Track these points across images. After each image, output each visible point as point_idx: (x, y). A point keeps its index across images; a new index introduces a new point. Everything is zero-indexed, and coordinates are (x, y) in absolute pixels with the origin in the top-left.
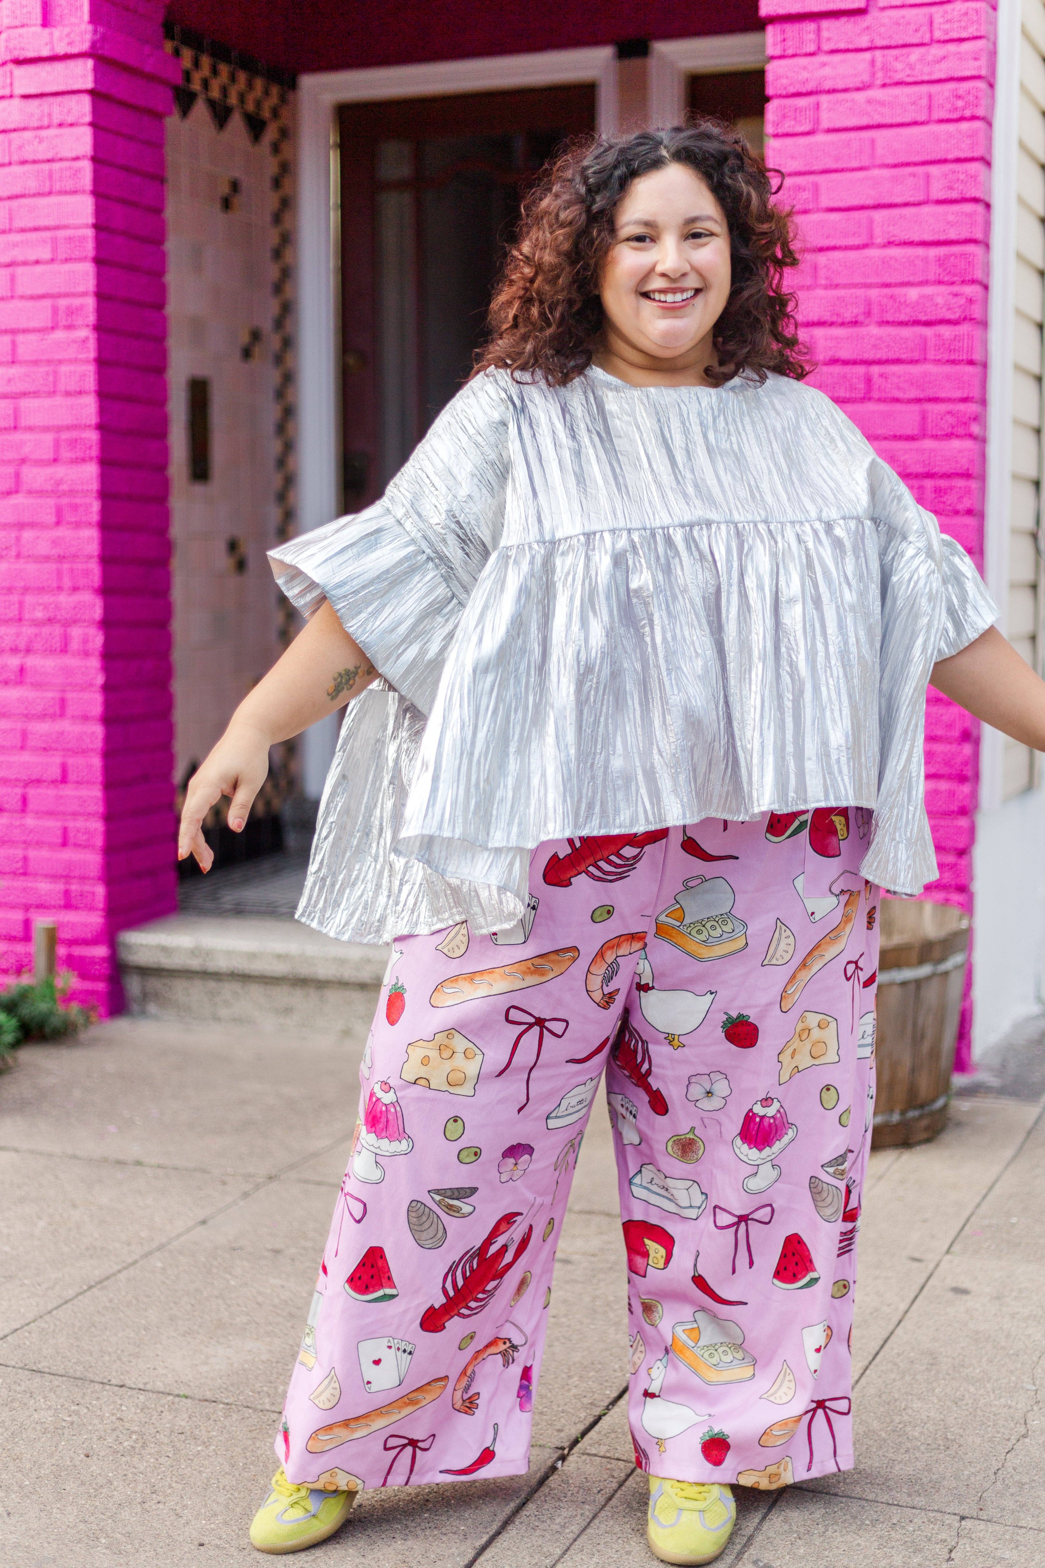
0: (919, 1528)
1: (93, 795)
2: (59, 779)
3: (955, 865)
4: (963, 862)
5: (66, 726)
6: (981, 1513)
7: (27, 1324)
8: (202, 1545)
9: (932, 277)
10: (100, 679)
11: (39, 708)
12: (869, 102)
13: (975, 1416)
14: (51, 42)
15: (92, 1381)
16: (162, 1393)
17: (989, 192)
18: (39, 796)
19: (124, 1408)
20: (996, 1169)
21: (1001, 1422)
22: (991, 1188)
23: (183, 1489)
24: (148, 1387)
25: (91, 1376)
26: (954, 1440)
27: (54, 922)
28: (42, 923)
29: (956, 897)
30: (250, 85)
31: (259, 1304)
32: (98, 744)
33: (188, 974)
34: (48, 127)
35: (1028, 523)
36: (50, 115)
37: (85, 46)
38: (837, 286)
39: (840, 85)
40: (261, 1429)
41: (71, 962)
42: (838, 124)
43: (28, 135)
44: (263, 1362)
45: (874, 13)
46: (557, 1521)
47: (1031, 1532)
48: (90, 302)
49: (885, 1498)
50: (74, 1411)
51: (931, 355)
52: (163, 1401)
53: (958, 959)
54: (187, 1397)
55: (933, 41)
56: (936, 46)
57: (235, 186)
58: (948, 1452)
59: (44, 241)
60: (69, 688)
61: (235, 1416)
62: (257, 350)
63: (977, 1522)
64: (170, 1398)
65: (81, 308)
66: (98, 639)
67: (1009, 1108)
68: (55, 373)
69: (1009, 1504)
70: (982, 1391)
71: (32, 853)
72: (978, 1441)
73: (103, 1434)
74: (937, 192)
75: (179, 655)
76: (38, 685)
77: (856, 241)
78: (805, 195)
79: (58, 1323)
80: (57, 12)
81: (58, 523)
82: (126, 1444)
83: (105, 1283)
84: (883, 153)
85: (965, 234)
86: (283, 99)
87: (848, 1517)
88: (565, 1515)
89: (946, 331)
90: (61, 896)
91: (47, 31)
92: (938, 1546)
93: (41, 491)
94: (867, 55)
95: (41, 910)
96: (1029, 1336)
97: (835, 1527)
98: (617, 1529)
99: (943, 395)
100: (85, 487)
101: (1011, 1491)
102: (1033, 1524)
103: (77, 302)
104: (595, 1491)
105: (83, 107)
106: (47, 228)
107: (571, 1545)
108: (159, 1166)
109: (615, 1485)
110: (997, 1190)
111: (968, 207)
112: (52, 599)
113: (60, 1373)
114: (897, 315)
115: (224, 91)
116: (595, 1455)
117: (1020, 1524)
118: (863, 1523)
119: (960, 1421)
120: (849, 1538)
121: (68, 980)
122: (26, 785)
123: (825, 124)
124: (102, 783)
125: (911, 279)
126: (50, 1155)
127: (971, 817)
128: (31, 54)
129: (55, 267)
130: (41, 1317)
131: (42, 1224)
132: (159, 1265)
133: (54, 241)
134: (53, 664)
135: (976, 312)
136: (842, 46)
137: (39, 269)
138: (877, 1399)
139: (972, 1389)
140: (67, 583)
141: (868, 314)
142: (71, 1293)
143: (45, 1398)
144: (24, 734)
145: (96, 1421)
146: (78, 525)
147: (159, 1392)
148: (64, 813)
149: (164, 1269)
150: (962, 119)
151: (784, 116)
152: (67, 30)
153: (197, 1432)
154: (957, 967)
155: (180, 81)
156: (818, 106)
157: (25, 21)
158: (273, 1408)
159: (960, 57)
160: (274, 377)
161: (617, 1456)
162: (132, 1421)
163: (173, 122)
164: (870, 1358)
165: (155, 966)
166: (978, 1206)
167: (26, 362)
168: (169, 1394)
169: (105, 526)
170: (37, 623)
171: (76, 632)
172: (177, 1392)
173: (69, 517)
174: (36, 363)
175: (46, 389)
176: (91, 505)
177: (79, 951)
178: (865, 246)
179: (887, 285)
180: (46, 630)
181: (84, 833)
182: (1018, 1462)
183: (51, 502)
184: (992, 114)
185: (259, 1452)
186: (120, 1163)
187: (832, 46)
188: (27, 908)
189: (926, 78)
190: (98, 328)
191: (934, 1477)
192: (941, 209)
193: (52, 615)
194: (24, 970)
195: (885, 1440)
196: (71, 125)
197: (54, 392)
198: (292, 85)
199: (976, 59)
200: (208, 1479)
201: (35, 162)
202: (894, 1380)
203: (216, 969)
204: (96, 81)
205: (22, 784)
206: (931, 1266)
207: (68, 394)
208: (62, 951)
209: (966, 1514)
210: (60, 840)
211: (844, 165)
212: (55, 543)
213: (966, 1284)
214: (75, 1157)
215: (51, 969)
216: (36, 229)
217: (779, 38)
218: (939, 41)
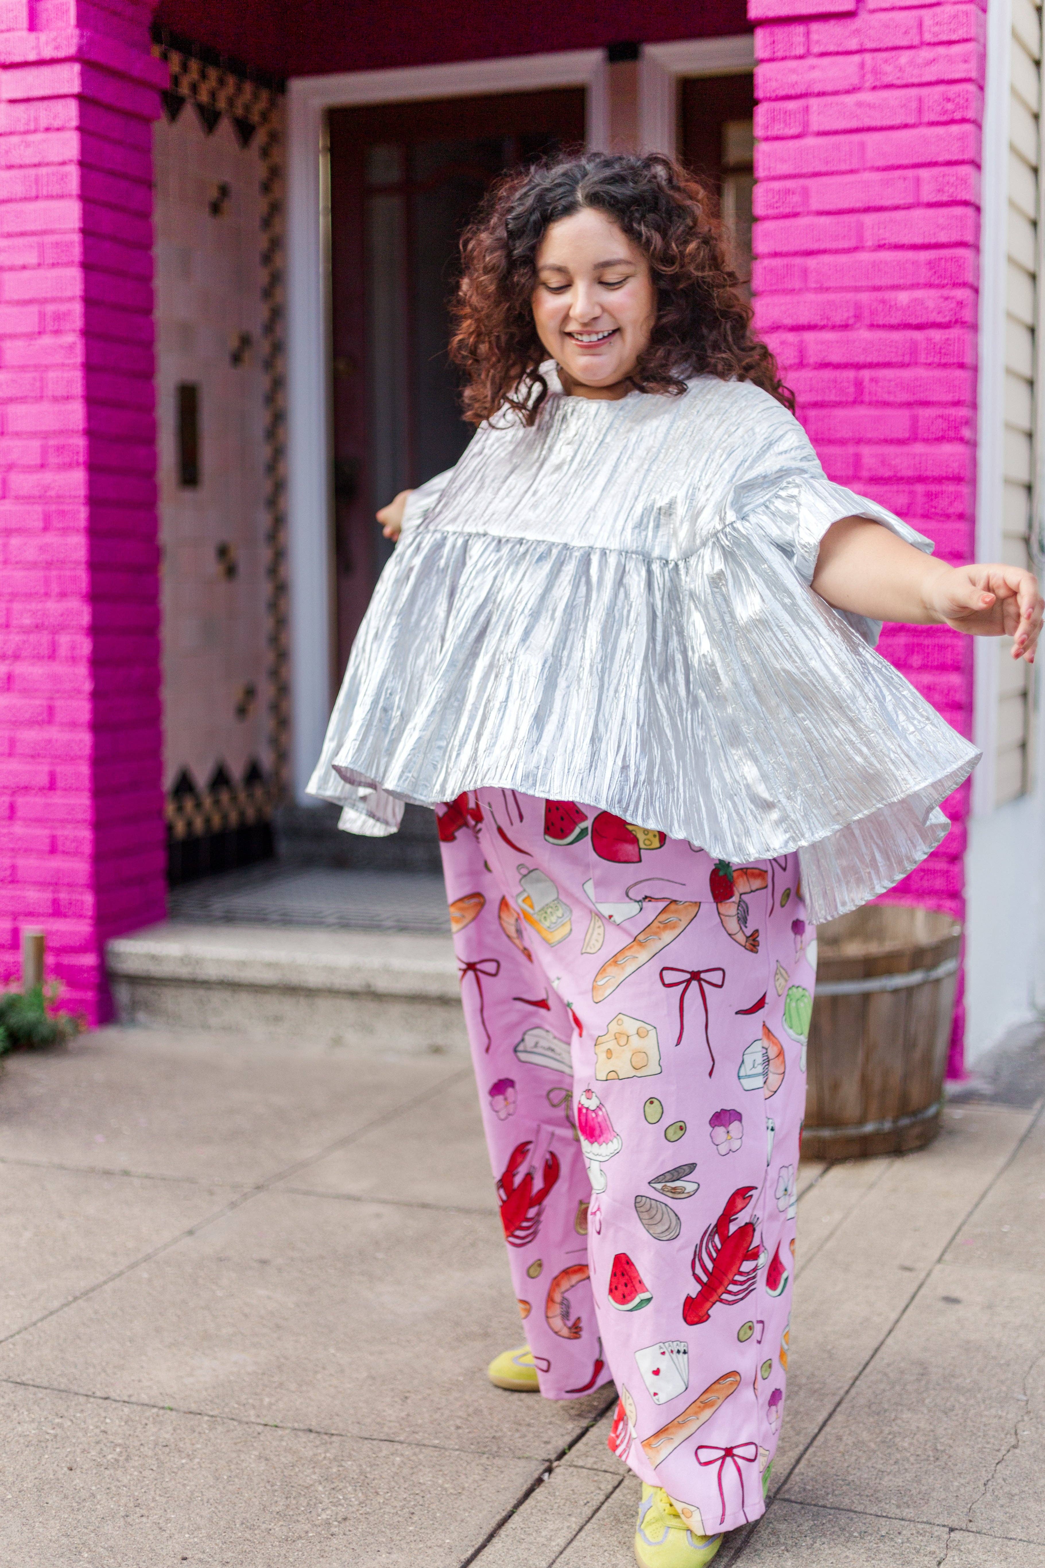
0: (908, 1541)
1: (82, 802)
2: (48, 785)
3: (948, 871)
4: (956, 869)
5: (55, 733)
6: (970, 1524)
7: (12, 1336)
8: (185, 1559)
9: (922, 281)
10: (87, 686)
11: (27, 716)
12: (859, 104)
13: (965, 1427)
14: (37, 47)
15: (76, 1394)
16: (147, 1405)
17: (979, 195)
18: (27, 804)
19: (108, 1421)
20: (988, 1177)
21: (991, 1433)
22: (983, 1196)
23: (167, 1502)
24: (133, 1399)
25: (75, 1388)
26: (944, 1451)
27: (42, 931)
28: (30, 931)
29: (949, 903)
30: (239, 89)
31: (246, 1315)
32: (87, 751)
33: (177, 982)
34: (35, 131)
35: (1020, 527)
36: (36, 119)
37: (72, 50)
38: (828, 289)
39: (829, 88)
40: (246, 1442)
41: (60, 971)
42: (828, 127)
43: (15, 139)
44: (249, 1374)
45: (863, 16)
46: (544, 1533)
47: (1021, 1544)
48: (77, 308)
49: (874, 1509)
50: (58, 1424)
51: (922, 358)
52: (148, 1414)
53: (948, 966)
54: (171, 1409)
55: (924, 44)
56: (925, 48)
57: (224, 191)
58: (937, 1463)
59: (31, 246)
60: (57, 695)
61: (220, 1429)
62: (247, 356)
63: (966, 1534)
64: (155, 1410)
65: (68, 313)
66: (85, 646)
67: (1002, 1114)
68: (42, 380)
69: (999, 1515)
70: (972, 1402)
71: (21, 862)
72: (968, 1451)
73: (86, 1446)
74: (928, 195)
75: (169, 662)
76: (26, 692)
77: (846, 244)
78: (796, 199)
79: (42, 1335)
80: (43, 17)
81: (46, 529)
82: (110, 1457)
83: (91, 1295)
84: (873, 157)
85: (955, 237)
86: (272, 103)
87: (836, 1529)
88: (551, 1527)
89: (937, 335)
90: (49, 903)
91: (33, 35)
92: (927, 1558)
93: (30, 497)
94: (856, 58)
95: (29, 918)
96: (1021, 1346)
97: (824, 1540)
98: (603, 1541)
99: (934, 398)
100: (73, 493)
101: (1001, 1502)
102: (1022, 1536)
103: (63, 308)
104: (582, 1503)
105: (70, 112)
106: (33, 233)
107: (557, 1557)
108: (147, 1177)
109: (602, 1498)
110: (989, 1198)
111: (958, 211)
112: (40, 606)
113: (44, 1385)
114: (887, 319)
115: (213, 95)
116: (582, 1467)
117: (1009, 1536)
118: (851, 1535)
119: (950, 1432)
120: (837, 1550)
121: (56, 989)
122: (13, 794)
123: (815, 127)
124: (90, 790)
125: (902, 281)
126: (37, 1166)
127: (963, 823)
128: (17, 59)
129: (41, 273)
130: (26, 1329)
131: (27, 1235)
132: (146, 1275)
133: (41, 247)
134: (40, 671)
135: (967, 315)
136: (832, 48)
137: (26, 274)
138: (866, 1410)
139: (962, 1399)
140: (55, 588)
141: (858, 317)
142: (56, 1304)
143: (29, 1410)
144: (12, 742)
145: (80, 1434)
146: (65, 531)
147: (143, 1405)
148: (53, 820)
149: (150, 1280)
150: (952, 122)
151: (773, 119)
152: (53, 34)
153: (181, 1445)
154: (949, 975)
155: (168, 85)
156: (807, 109)
157: (12, 25)
158: (259, 1420)
159: (951, 60)
160: (263, 382)
161: (604, 1467)
162: (116, 1434)
163: (161, 127)
164: (860, 1368)
165: (144, 974)
166: (970, 1214)
167: (13, 367)
168: (154, 1406)
169: (93, 532)
170: (27, 631)
171: (64, 640)
172: (161, 1404)
173: (56, 523)
174: (23, 368)
175: (33, 394)
176: (79, 512)
177: (68, 960)
178: (856, 249)
179: (877, 289)
180: (33, 638)
181: (73, 841)
182: (1008, 1472)
183: (38, 508)
184: (982, 116)
185: (244, 1465)
186: (108, 1173)
187: (822, 49)
188: (15, 916)
189: (916, 80)
190: (87, 333)
191: (923, 1488)
192: (931, 212)
193: (40, 621)
194: (12, 978)
195: (874, 1452)
196: (58, 129)
197: (42, 397)
198: (280, 88)
199: (966, 61)
200: (192, 1492)
201: (21, 167)
202: (884, 1390)
203: (205, 978)
204: (84, 84)
205: (9, 792)
206: (922, 1275)
207: (55, 399)
208: (50, 960)
209: (955, 1525)
210: (48, 848)
211: (834, 169)
212: (42, 549)
213: (957, 1293)
214: (61, 1167)
215: (40, 976)
216: (23, 234)
217: (769, 40)
218: (929, 44)
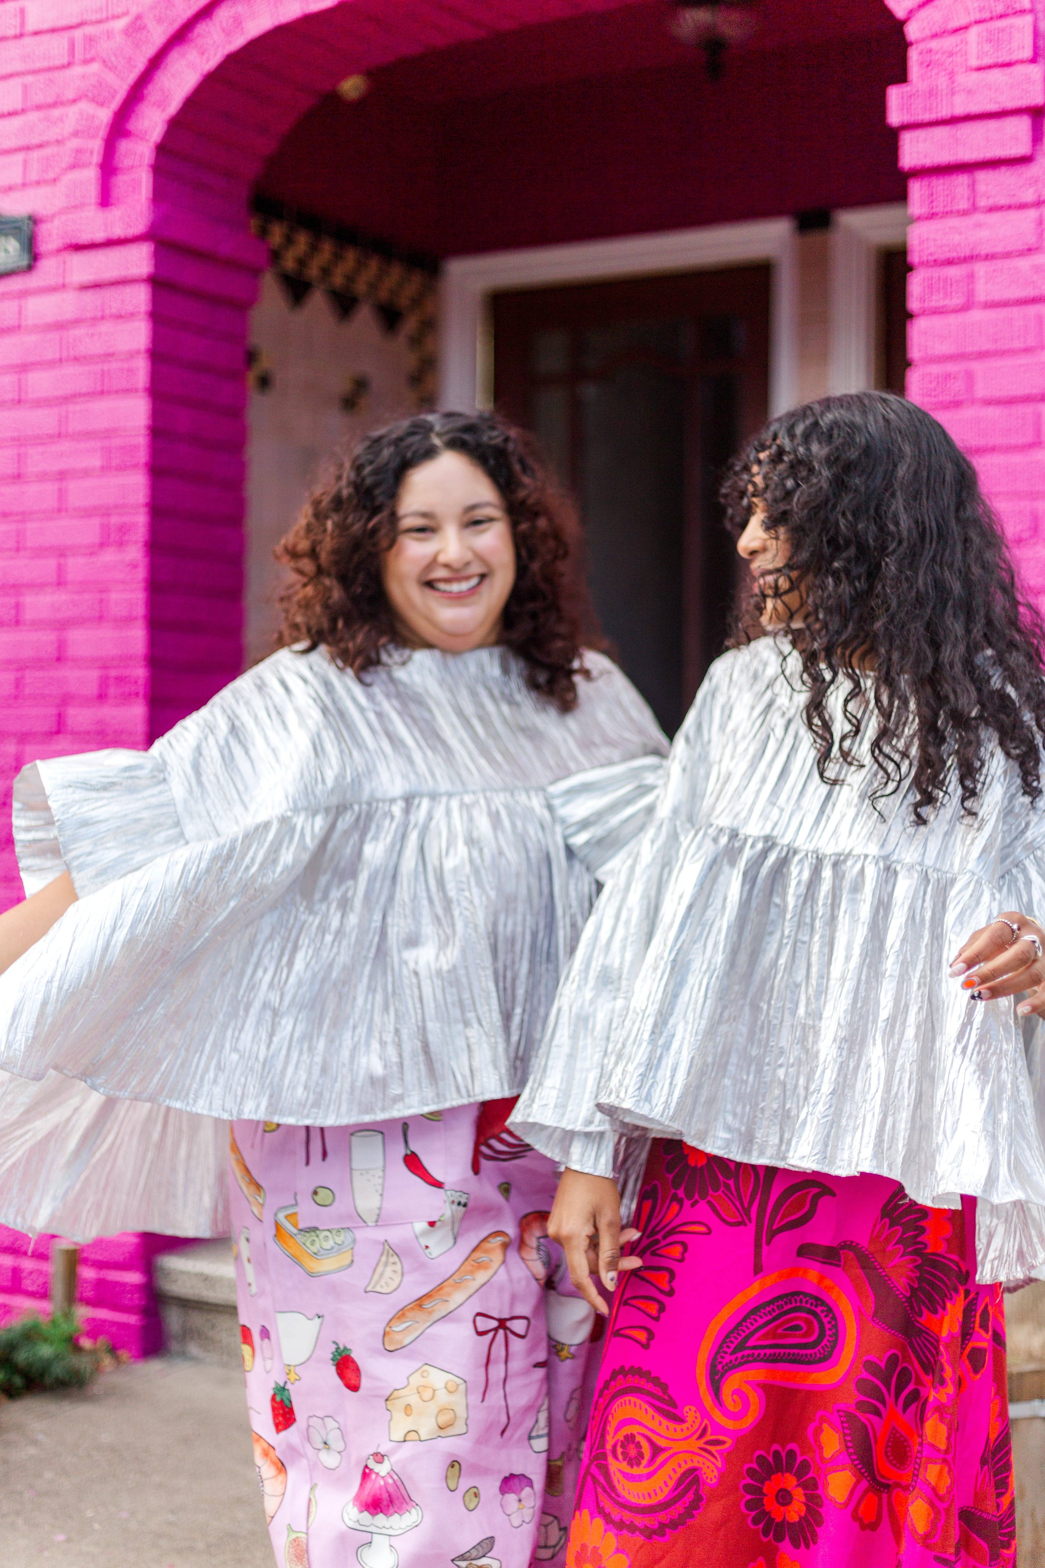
12: (1036, 269)
14: (109, 225)
34: (102, 319)
36: (104, 306)
37: (143, 228)
39: (999, 249)
42: (997, 297)
43: (83, 329)
48: (141, 519)
57: (361, 385)
59: (96, 449)
65: (133, 523)
68: (102, 600)
77: (1020, 440)
78: (957, 385)
80: (116, 191)
86: (426, 288)
91: (105, 211)
93: (85, 733)
94: (1033, 213)
100: (133, 727)
103: (128, 518)
105: (141, 298)
106: (98, 435)
115: (349, 279)
123: (982, 297)
128: (84, 240)
129: (106, 479)
133: (106, 450)
136: (1003, 201)
137: (89, 481)
151: (931, 289)
152: (126, 210)
156: (971, 276)
157: (82, 201)
165: (196, 1298)
167: (75, 585)
174: (84, 587)
175: (92, 616)
177: (110, 1275)
178: (1032, 446)
187: (991, 202)
190: (150, 547)
196: (126, 317)
197: (101, 619)
201: (86, 359)
204: (157, 265)
207: (116, 622)
208: (85, 1274)
211: (1006, 347)
215: (71, 1293)
216: (86, 435)
217: (927, 193)
